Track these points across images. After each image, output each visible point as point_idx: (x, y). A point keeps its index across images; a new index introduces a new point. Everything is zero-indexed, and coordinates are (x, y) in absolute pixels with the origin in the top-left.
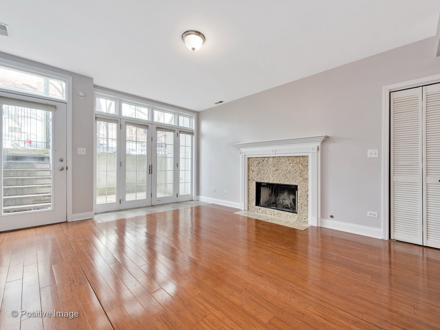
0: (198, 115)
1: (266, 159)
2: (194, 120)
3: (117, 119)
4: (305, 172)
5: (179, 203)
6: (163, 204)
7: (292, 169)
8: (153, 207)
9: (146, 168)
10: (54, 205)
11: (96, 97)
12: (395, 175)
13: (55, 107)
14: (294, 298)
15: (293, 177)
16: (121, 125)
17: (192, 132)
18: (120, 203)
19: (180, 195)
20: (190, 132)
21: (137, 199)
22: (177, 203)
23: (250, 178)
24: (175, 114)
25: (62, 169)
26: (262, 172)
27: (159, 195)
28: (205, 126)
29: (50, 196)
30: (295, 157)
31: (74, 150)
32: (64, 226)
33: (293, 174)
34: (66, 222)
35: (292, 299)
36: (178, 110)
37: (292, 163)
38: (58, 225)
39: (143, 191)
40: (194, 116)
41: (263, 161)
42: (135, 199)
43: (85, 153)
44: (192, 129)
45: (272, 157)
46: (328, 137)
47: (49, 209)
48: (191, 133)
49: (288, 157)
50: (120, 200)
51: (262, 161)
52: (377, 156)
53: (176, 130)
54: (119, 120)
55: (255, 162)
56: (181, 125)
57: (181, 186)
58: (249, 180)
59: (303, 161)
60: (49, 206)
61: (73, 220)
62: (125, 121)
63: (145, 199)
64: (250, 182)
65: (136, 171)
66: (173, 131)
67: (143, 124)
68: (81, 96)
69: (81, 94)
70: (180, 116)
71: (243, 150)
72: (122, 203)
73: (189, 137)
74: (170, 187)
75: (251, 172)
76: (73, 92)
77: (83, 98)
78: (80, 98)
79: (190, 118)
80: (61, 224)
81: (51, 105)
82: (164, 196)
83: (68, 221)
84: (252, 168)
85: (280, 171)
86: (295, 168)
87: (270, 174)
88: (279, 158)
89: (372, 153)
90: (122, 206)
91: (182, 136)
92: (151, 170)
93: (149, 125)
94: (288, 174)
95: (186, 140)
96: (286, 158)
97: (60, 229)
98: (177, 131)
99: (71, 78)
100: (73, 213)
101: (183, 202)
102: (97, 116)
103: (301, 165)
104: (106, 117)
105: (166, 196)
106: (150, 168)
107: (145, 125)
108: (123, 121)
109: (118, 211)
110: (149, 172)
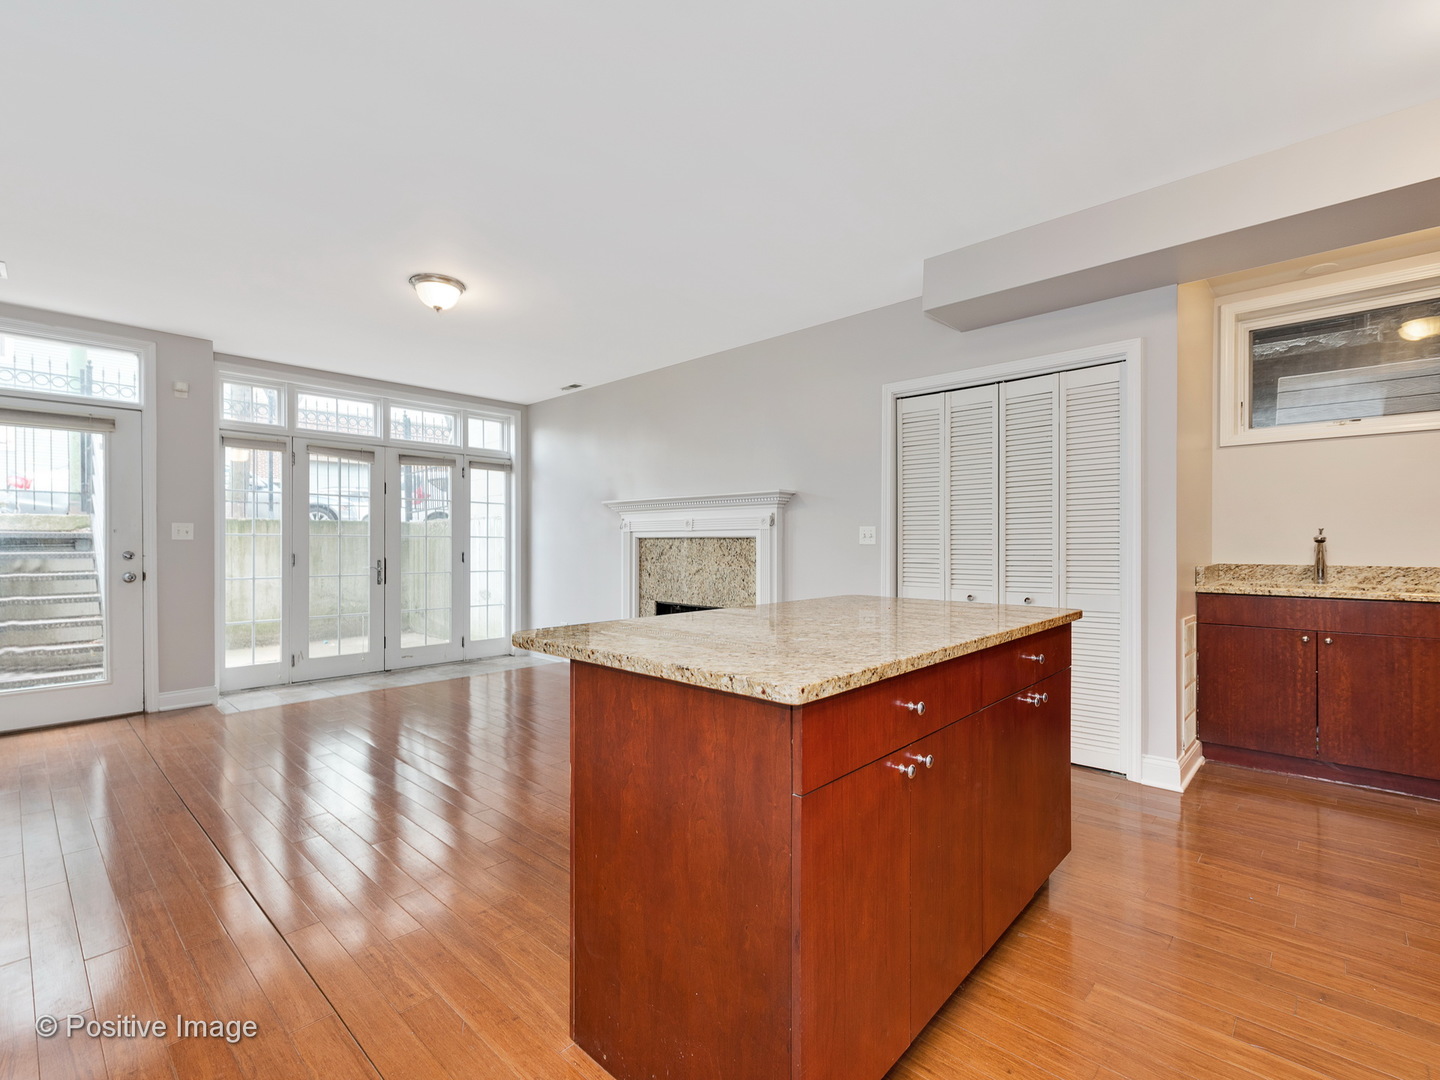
0: (526, 416)
1: (677, 543)
2: (513, 429)
3: (281, 439)
4: (751, 578)
5: (470, 662)
6: (421, 668)
7: (728, 570)
8: (387, 674)
9: (369, 567)
10: (112, 670)
11: (222, 382)
12: (905, 584)
13: (112, 423)
15: (729, 590)
16: (293, 455)
17: (508, 463)
18: (293, 665)
19: (472, 639)
20: (501, 462)
21: (342, 653)
22: (463, 662)
23: (643, 593)
24: (455, 414)
25: (132, 579)
26: (669, 576)
27: (409, 641)
28: (544, 445)
29: (99, 649)
30: (732, 539)
31: (163, 529)
32: (137, 722)
33: (730, 583)
34: (144, 713)
36: (465, 404)
37: (726, 554)
38: (123, 722)
39: (361, 635)
40: (513, 418)
41: (671, 548)
42: (337, 654)
43: (190, 537)
44: (509, 452)
45: (688, 539)
46: (793, 494)
47: (98, 680)
48: (505, 466)
49: (720, 539)
50: (293, 657)
51: (668, 547)
52: (873, 541)
53: (459, 459)
54: (288, 441)
55: (653, 549)
56: (475, 442)
57: (476, 615)
58: (641, 597)
59: (749, 550)
60: (100, 673)
61: (162, 709)
62: (305, 442)
63: (364, 654)
64: (644, 602)
65: (340, 576)
66: (452, 462)
67: (359, 447)
68: (181, 391)
69: (180, 385)
70: (470, 420)
71: (628, 518)
72: (299, 663)
73: (498, 477)
74: (442, 621)
75: (645, 576)
76: (159, 381)
77: (185, 395)
78: (177, 394)
79: (504, 422)
80: (130, 719)
81: (100, 419)
82: (423, 644)
83: (149, 709)
84: (648, 565)
85: (705, 575)
86: (733, 567)
87: (684, 582)
88: (702, 542)
89: (866, 534)
90: (300, 673)
91: (477, 475)
92: (382, 573)
93: (377, 450)
94: (721, 581)
95: (488, 487)
96: (715, 541)
97: (129, 728)
98: (463, 462)
99: (153, 346)
100: (162, 689)
101: (480, 659)
102: (226, 434)
103: (743, 560)
104: (252, 436)
105: (428, 644)
106: (379, 568)
107: (363, 451)
108: (298, 444)
109: (284, 686)
110: (378, 580)
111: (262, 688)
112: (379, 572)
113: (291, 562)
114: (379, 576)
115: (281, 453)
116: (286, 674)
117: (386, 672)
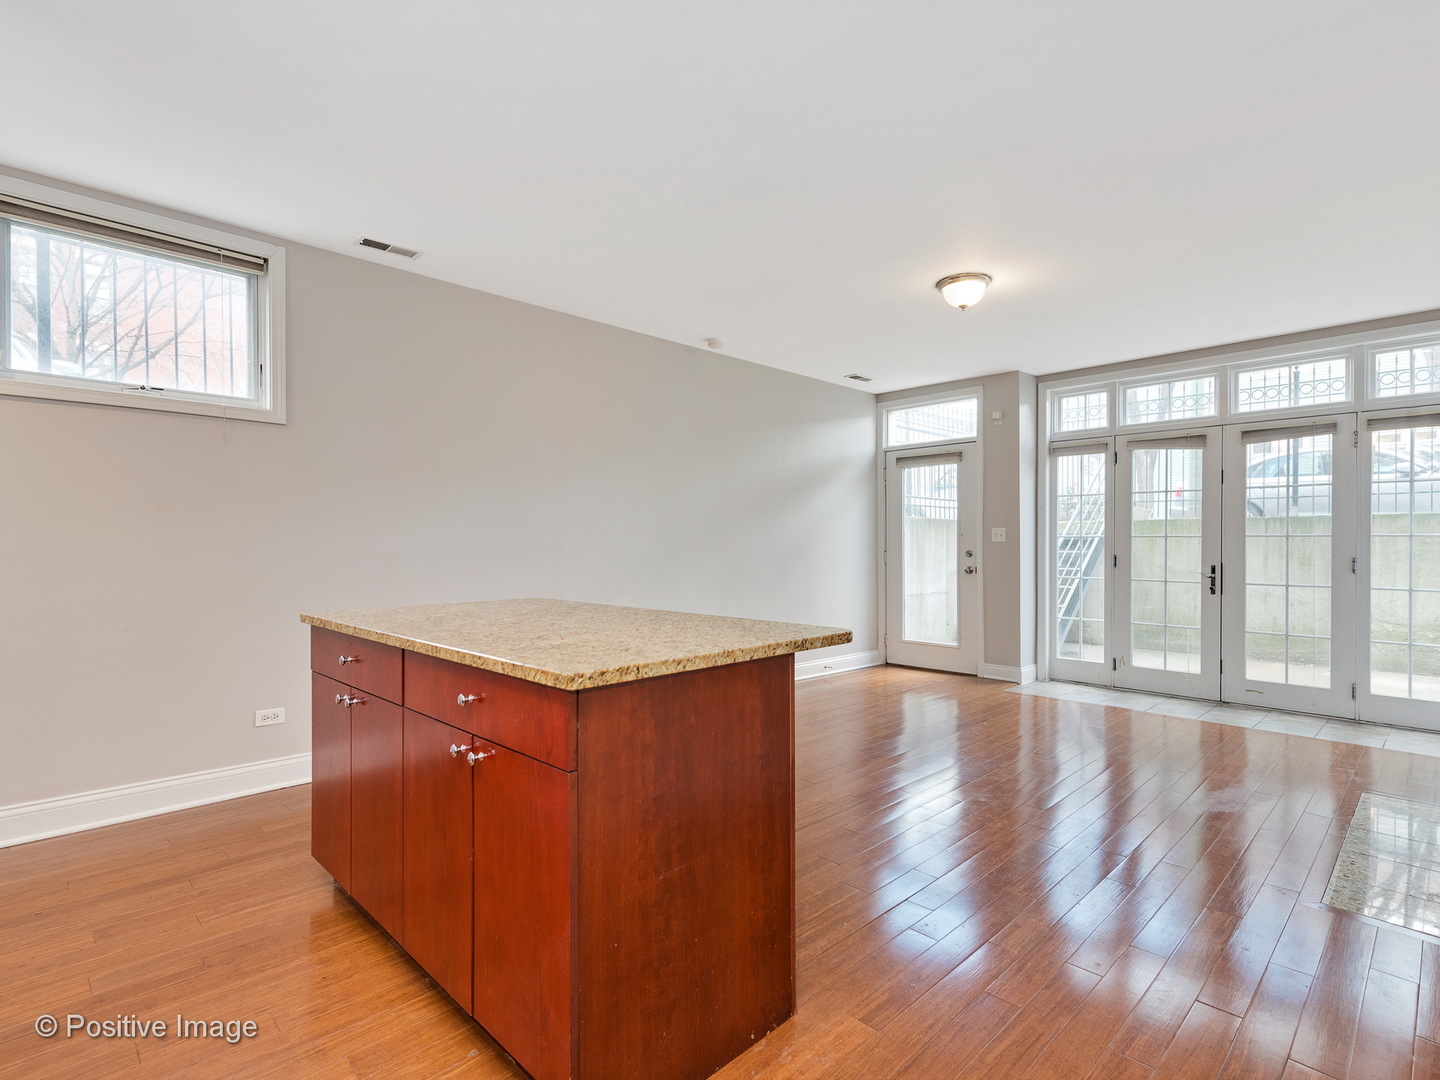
3: (1102, 440)
8: (1224, 706)
9: (1200, 572)
10: (960, 639)
13: (960, 455)
16: (1116, 454)
18: (1115, 668)
19: (1368, 692)
21: (1167, 671)
34: (976, 676)
42: (1162, 670)
43: (1004, 539)
50: (1115, 660)
53: (1345, 420)
54: (1110, 441)
62: (1130, 438)
63: (1199, 675)
65: (1166, 582)
67: (1183, 434)
68: (997, 419)
72: (1123, 668)
76: (985, 415)
77: (1000, 423)
78: (995, 423)
82: (1283, 682)
83: (979, 675)
90: (1119, 678)
91: (1378, 438)
92: (1217, 580)
93: (1212, 430)
99: (981, 389)
100: (986, 661)
101: (1388, 726)
102: (1054, 445)
104: (1082, 442)
105: (1290, 682)
106: (1213, 575)
107: (1191, 436)
108: (1122, 442)
109: (1105, 687)
110: (1211, 589)
111: (1086, 684)
112: (1213, 580)
113: (1113, 563)
114: (1213, 584)
115: (1103, 455)
116: (1107, 676)
117: (1222, 703)
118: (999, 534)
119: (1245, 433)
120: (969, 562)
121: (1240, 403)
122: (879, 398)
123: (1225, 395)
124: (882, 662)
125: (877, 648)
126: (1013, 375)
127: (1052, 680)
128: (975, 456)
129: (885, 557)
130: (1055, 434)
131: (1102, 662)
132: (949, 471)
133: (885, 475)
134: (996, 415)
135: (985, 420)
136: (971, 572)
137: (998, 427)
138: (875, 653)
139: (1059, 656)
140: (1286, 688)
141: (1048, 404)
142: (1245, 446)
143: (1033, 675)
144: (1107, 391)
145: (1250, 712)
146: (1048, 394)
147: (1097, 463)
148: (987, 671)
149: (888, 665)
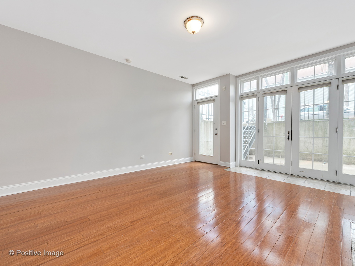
3: (255, 94)
9: (285, 134)
10: (214, 154)
13: (214, 100)
14: (96, 232)
16: (259, 98)
18: (258, 163)
19: (343, 173)
31: (221, 123)
35: (96, 231)
36: (339, 52)
42: (273, 163)
50: (258, 161)
53: (334, 81)
54: (257, 94)
63: (284, 166)
65: (274, 137)
66: (328, 84)
67: (280, 90)
70: (346, 59)
72: (261, 163)
82: (311, 168)
83: (219, 164)
90: (260, 166)
100: (221, 161)
101: (348, 185)
102: (242, 96)
104: (249, 95)
105: (314, 169)
106: (289, 134)
107: (282, 91)
108: (261, 94)
109: (256, 169)
110: (288, 139)
111: (250, 168)
112: (289, 136)
113: (258, 131)
114: (289, 137)
115: (255, 99)
116: (256, 166)
117: (292, 175)
118: (224, 123)
119: (299, 88)
120: (216, 132)
121: (298, 79)
122: (193, 86)
123: (293, 77)
124: (194, 160)
125: (192, 156)
126: (228, 75)
127: (240, 166)
128: (218, 100)
129: (195, 131)
130: (241, 93)
131: (255, 161)
132: (211, 105)
133: (195, 108)
134: (224, 87)
135: (221, 90)
136: (217, 134)
137: (224, 91)
138: (192, 158)
139: (242, 159)
140: (313, 171)
141: (239, 85)
142: (299, 92)
143: (235, 165)
144: (257, 79)
145: (300, 178)
146: (239, 81)
147: (253, 101)
148: (221, 164)
149: (196, 161)
